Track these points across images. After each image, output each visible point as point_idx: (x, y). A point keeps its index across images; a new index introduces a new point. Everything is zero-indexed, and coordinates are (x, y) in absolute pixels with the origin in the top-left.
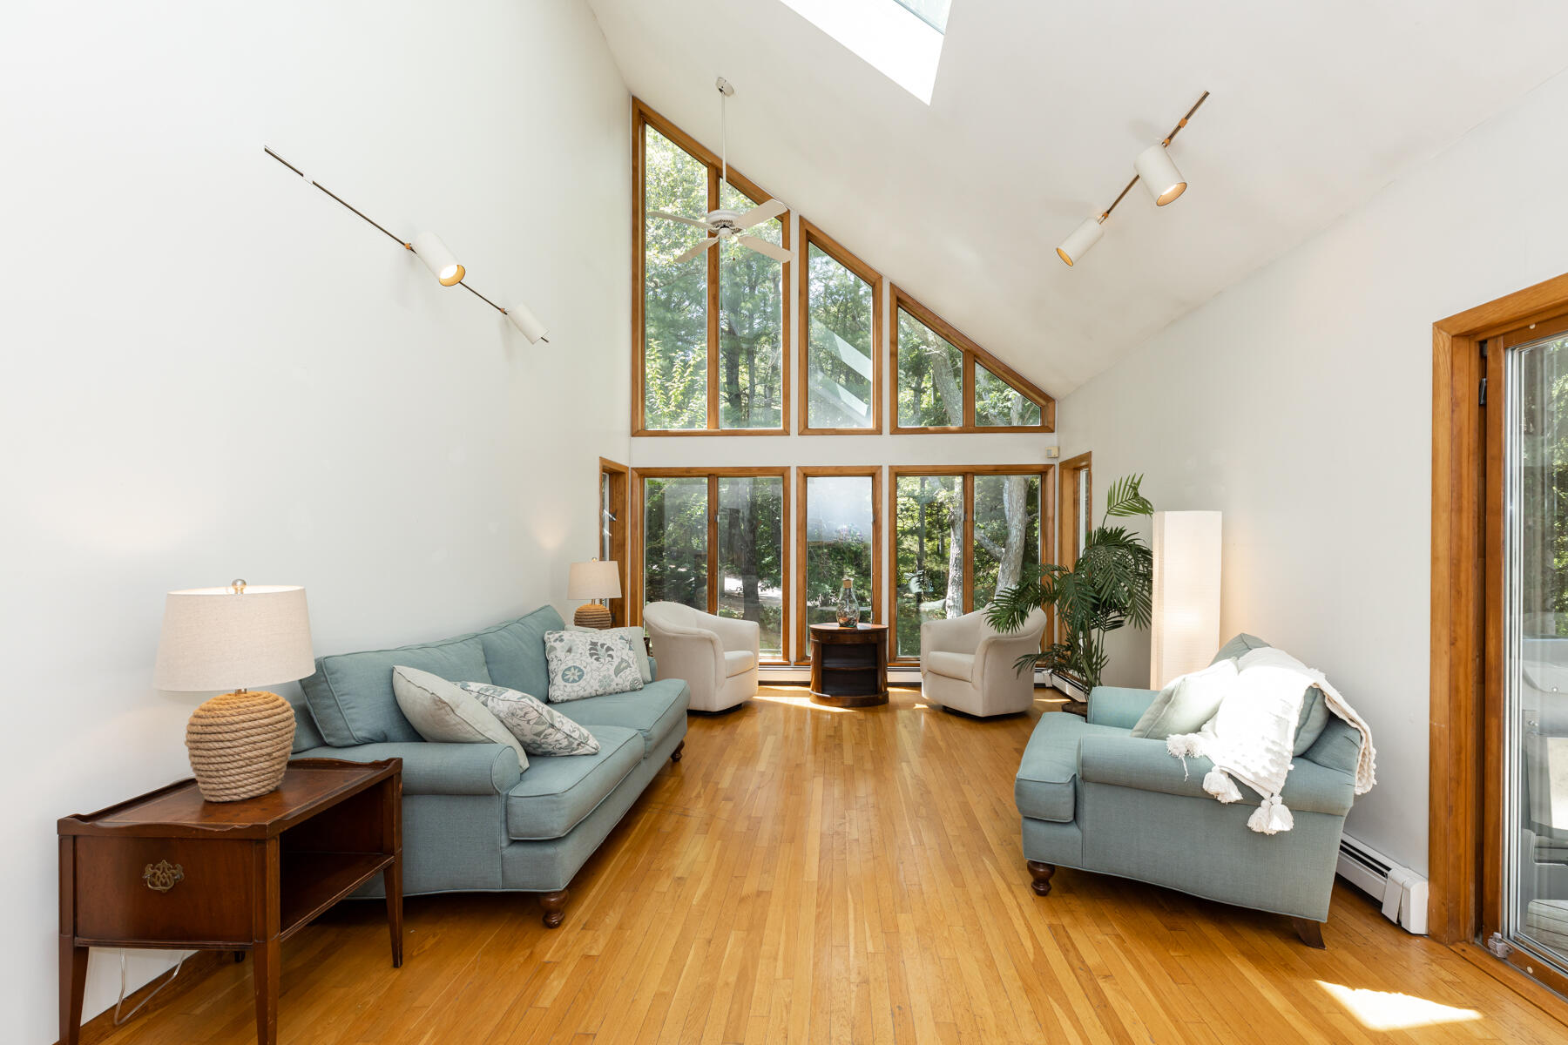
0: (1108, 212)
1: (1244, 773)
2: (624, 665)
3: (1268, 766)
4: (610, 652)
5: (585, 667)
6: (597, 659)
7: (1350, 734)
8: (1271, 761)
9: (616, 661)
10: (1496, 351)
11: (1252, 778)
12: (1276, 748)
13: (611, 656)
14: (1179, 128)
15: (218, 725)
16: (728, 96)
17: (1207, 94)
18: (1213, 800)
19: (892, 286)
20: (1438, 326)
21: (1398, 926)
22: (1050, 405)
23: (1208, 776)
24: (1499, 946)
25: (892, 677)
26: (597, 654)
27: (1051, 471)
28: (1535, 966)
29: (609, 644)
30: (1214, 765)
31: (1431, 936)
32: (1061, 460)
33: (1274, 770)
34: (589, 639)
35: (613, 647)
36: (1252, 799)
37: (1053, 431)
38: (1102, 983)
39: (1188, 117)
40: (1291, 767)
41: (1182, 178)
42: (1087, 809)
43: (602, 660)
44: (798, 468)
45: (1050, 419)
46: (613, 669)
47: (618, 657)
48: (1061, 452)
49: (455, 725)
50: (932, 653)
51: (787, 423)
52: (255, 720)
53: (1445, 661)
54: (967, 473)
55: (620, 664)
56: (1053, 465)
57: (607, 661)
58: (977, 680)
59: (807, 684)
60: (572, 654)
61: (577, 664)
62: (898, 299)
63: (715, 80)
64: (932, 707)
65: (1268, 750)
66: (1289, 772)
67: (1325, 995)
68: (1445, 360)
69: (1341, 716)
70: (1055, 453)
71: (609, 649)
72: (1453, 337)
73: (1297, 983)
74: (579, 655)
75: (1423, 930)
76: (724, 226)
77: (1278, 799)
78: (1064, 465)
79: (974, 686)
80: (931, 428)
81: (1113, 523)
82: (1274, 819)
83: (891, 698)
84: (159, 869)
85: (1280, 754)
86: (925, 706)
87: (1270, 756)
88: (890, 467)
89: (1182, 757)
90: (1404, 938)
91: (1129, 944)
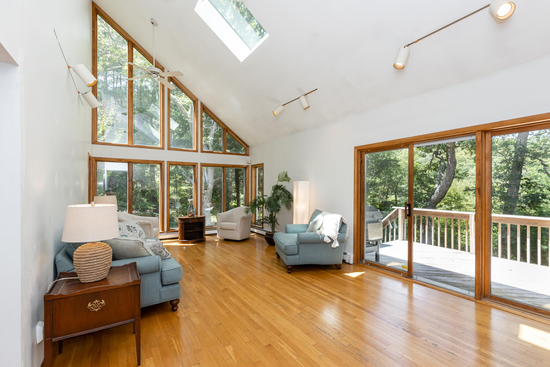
0: (285, 105)
1: (331, 236)
2: (141, 233)
3: (335, 234)
4: (135, 229)
5: (128, 235)
6: (131, 232)
7: (346, 226)
8: (336, 233)
9: (138, 232)
10: (363, 154)
11: (332, 236)
12: (336, 230)
13: (135, 230)
14: (309, 93)
15: (97, 253)
16: (155, 26)
17: (317, 89)
18: (325, 243)
19: (201, 103)
20: (355, 148)
21: (349, 264)
22: (248, 148)
23: (325, 238)
24: (364, 262)
25: (207, 232)
26: (131, 230)
27: (248, 167)
28: (369, 263)
29: (133, 226)
30: (325, 236)
31: (354, 264)
32: (251, 165)
33: (336, 234)
34: (126, 225)
35: (135, 227)
36: (332, 241)
37: (249, 156)
38: (313, 283)
39: (311, 92)
40: (338, 233)
41: (309, 104)
42: (301, 250)
43: (133, 232)
44: (168, 162)
45: (248, 152)
46: (138, 234)
47: (138, 230)
48: (251, 161)
49: (142, 251)
50: (221, 223)
51: (163, 145)
52: (108, 250)
53: (356, 211)
54: (224, 167)
55: (140, 232)
56: (249, 166)
57: (135, 232)
58: (238, 229)
59: (177, 238)
60: (121, 231)
61: (124, 234)
62: (203, 108)
63: (150, 19)
64: (220, 240)
65: (335, 231)
66: (338, 234)
67: (345, 275)
68: (356, 154)
69: (345, 223)
70: (249, 162)
71: (134, 228)
72: (358, 150)
73: (341, 275)
74: (124, 231)
75: (352, 263)
76: (155, 73)
77: (336, 240)
78: (252, 166)
79: (237, 231)
80: (214, 151)
81: (280, 184)
82: (336, 244)
83: (206, 239)
84: (94, 303)
85: (336, 231)
86: (218, 240)
87: (335, 232)
88: (201, 163)
89: (319, 235)
90: (350, 265)
91: (312, 276)
